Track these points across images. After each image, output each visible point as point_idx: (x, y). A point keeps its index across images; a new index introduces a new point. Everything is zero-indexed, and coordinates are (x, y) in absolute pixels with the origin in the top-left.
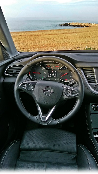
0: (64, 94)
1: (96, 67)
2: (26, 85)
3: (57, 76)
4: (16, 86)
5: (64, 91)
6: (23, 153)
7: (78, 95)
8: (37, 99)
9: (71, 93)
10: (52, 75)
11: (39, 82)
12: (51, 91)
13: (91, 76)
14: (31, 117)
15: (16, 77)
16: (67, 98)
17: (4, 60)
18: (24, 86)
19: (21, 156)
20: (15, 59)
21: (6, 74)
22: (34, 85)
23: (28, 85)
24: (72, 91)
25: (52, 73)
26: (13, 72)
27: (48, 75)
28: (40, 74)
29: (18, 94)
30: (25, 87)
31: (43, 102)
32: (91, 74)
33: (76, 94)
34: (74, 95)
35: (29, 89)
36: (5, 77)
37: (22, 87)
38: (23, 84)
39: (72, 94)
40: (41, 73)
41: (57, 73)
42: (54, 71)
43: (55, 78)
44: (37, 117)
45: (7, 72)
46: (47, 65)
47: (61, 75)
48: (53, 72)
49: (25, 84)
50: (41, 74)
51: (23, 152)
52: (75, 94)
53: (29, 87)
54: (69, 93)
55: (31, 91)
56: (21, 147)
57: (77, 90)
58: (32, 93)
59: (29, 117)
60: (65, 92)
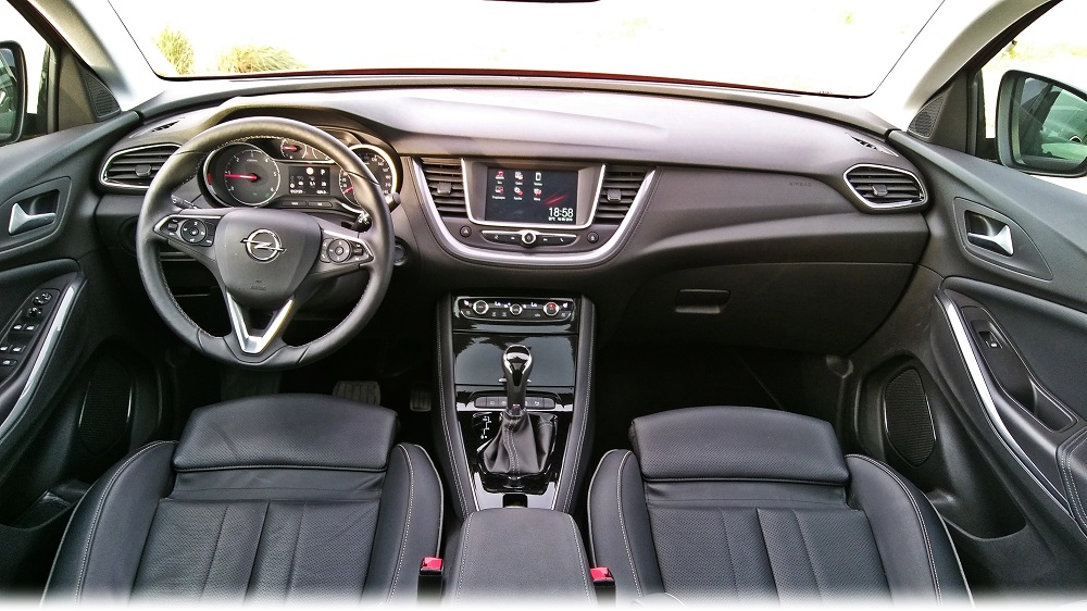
0: (323, 256)
1: (468, 157)
2: (180, 224)
3: (327, 188)
4: (144, 227)
5: (325, 245)
6: (185, 481)
7: (371, 258)
8: (226, 275)
9: (347, 251)
10: (306, 187)
11: (233, 213)
12: (273, 245)
13: (453, 191)
14: (205, 338)
15: (143, 193)
16: (333, 271)
17: (97, 121)
18: (174, 230)
19: (179, 489)
20: (146, 116)
21: (104, 181)
22: (212, 225)
23: (190, 223)
24: (353, 245)
25: (307, 178)
26: (134, 172)
27: (292, 186)
28: (254, 181)
29: (153, 257)
30: (178, 232)
31: (247, 285)
32: (453, 183)
33: (366, 256)
34: (357, 259)
35: (192, 240)
36: (102, 193)
37: (166, 232)
38: (170, 221)
39: (352, 255)
40: (259, 178)
41: (327, 178)
42: (317, 169)
43: (322, 196)
44: (229, 338)
45: (110, 174)
46: (286, 145)
47: (345, 186)
48: (310, 171)
49: (180, 219)
50: (260, 182)
51: (186, 476)
52: (362, 254)
53: (194, 233)
54: (340, 251)
55: (202, 245)
56: (178, 460)
57: (370, 241)
58: (204, 256)
59: (196, 342)
60: (328, 251)
